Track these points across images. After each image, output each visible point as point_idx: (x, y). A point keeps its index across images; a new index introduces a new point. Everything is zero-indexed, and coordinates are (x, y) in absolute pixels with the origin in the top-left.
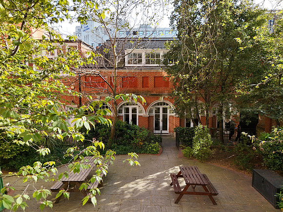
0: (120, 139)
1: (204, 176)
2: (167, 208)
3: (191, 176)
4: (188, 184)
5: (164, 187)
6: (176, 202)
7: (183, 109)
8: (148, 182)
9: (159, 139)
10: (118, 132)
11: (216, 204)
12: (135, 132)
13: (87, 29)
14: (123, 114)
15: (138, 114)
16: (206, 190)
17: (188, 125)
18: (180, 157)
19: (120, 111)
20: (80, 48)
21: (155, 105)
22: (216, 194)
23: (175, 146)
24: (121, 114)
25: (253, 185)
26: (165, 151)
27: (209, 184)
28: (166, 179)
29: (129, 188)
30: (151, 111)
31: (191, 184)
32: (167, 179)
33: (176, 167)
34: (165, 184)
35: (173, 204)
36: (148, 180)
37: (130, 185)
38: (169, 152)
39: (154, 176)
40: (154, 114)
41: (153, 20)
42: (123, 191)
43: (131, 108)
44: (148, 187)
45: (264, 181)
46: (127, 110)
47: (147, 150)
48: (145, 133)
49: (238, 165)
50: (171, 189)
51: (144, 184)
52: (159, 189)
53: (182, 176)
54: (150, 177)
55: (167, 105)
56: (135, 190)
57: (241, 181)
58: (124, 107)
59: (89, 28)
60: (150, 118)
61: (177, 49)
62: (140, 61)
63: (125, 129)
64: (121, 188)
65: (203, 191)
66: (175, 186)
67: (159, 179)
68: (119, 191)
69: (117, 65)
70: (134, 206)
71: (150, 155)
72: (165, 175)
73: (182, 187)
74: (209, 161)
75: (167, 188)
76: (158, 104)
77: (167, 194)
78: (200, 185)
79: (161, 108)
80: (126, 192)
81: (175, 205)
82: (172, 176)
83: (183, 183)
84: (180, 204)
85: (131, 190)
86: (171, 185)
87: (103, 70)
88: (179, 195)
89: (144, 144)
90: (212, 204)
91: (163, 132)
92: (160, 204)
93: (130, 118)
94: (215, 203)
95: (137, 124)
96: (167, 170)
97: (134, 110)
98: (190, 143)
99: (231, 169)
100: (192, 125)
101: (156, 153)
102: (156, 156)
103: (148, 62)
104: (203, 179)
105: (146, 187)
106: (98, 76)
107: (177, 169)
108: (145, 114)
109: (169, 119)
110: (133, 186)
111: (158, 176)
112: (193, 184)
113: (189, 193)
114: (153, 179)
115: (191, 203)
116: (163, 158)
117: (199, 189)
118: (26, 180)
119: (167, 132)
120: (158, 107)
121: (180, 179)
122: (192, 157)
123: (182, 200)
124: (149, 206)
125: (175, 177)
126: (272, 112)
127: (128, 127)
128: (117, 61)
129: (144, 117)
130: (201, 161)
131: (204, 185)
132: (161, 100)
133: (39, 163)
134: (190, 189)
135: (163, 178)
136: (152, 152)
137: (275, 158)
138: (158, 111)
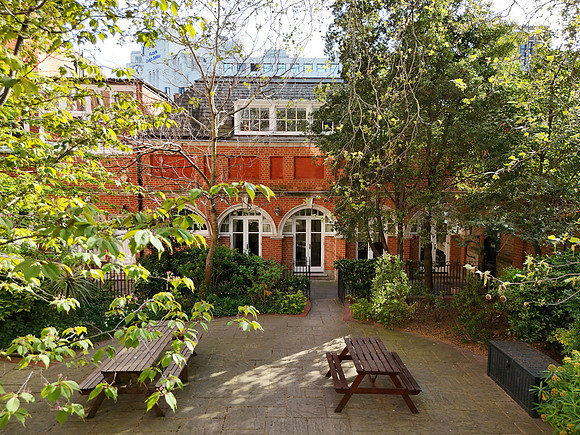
0: (225, 284)
1: (394, 356)
2: (319, 421)
3: (368, 357)
4: (361, 373)
5: (313, 379)
6: (339, 410)
7: (353, 223)
8: (281, 370)
9: (304, 284)
10: (220, 271)
11: (417, 412)
12: (255, 271)
13: (155, 58)
14: (231, 233)
15: (261, 233)
16: (397, 383)
17: (363, 254)
18: (346, 320)
19: (224, 228)
20: (140, 95)
21: (296, 214)
22: (416, 392)
23: (336, 299)
24: (225, 234)
25: (489, 372)
26: (315, 309)
27: (404, 371)
28: (317, 365)
29: (243, 384)
30: (287, 228)
31: (368, 373)
32: (320, 363)
33: (338, 340)
34: (316, 375)
35: (332, 414)
36: (280, 366)
37: (244, 378)
38: (324, 309)
39: (293, 358)
40: (294, 233)
41: (291, 40)
42: (229, 391)
43: (246, 220)
44: (281, 380)
45: (510, 364)
46: (239, 225)
47: (279, 306)
48: (276, 271)
49: (460, 333)
50: (328, 385)
51: (273, 375)
52: (303, 384)
53: (349, 358)
54: (286, 360)
55: (321, 214)
56: (254, 387)
57: (467, 365)
58: (231, 219)
59: (158, 57)
60: (285, 241)
61: (339, 100)
62: (265, 125)
63: (235, 263)
64: (226, 384)
65: (392, 385)
66: (335, 378)
67: (304, 365)
68: (222, 390)
69: (217, 131)
70: (253, 420)
71: (286, 317)
72: (316, 355)
73: (350, 380)
74: (405, 327)
75: (319, 382)
76: (303, 213)
77: (320, 394)
78: (386, 373)
79: (309, 220)
80: (235, 392)
81: (335, 415)
82: (330, 356)
83: (351, 371)
84: (346, 413)
85: (246, 388)
86: (328, 375)
87: (189, 143)
88: (344, 395)
89: (274, 294)
90: (410, 412)
91: (313, 269)
92: (305, 415)
94: (414, 410)
95: (260, 254)
96: (320, 345)
97: (253, 226)
98: (365, 291)
99: (448, 342)
100: (370, 254)
101: (299, 312)
102: (296, 318)
103: (281, 126)
104: (392, 361)
105: (276, 380)
106: (178, 155)
107: (340, 344)
108: (275, 233)
109: (325, 244)
110: (250, 379)
111: (301, 359)
112: (372, 372)
113: (363, 391)
114: (290, 365)
115: (367, 412)
116: (312, 322)
117: (382, 382)
118: (26, 364)
119: (321, 269)
120: (303, 218)
121: (346, 364)
122: (370, 318)
123: (349, 404)
124: (283, 420)
125: (337, 359)
126: (526, 227)
127: (240, 260)
128: (218, 124)
129: (274, 240)
130: (388, 328)
131: (393, 375)
132: (309, 203)
133: (52, 331)
134: (365, 382)
135: (312, 361)
136: (289, 311)
137: (532, 318)
138: (302, 226)
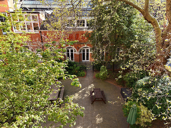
11: (106, 103)
15: (74, 52)
18: (94, 78)
23: (92, 70)
25: (121, 93)
30: (80, 51)
38: (89, 74)
40: (82, 52)
43: (70, 50)
46: (68, 51)
55: (89, 48)
60: (80, 55)
65: (101, 100)
71: (81, 78)
74: (106, 80)
76: (84, 48)
79: (86, 49)
81: (91, 105)
84: (93, 105)
89: (78, 72)
91: (87, 61)
93: (70, 54)
95: (74, 58)
96: (88, 86)
108: (77, 53)
109: (90, 55)
116: (87, 79)
123: (94, 103)
129: (77, 55)
131: (102, 98)
132: (86, 46)
136: (82, 76)
138: (84, 51)
